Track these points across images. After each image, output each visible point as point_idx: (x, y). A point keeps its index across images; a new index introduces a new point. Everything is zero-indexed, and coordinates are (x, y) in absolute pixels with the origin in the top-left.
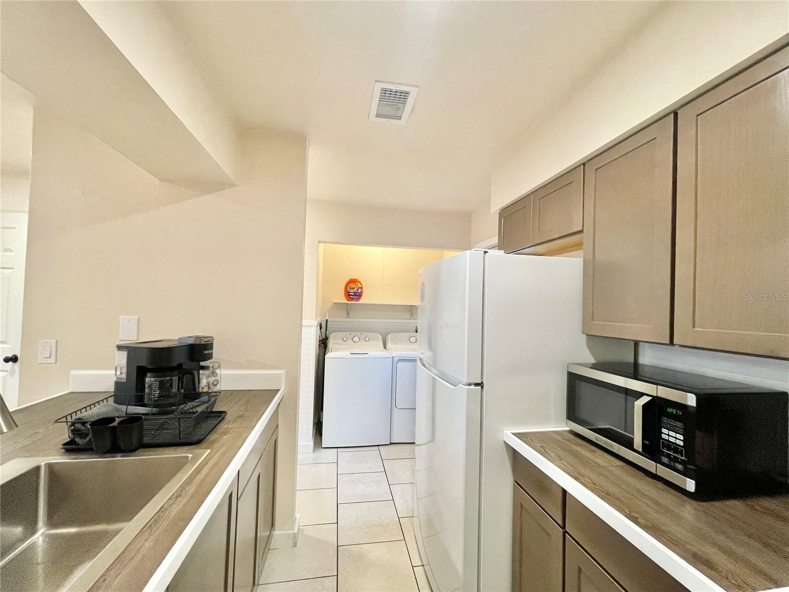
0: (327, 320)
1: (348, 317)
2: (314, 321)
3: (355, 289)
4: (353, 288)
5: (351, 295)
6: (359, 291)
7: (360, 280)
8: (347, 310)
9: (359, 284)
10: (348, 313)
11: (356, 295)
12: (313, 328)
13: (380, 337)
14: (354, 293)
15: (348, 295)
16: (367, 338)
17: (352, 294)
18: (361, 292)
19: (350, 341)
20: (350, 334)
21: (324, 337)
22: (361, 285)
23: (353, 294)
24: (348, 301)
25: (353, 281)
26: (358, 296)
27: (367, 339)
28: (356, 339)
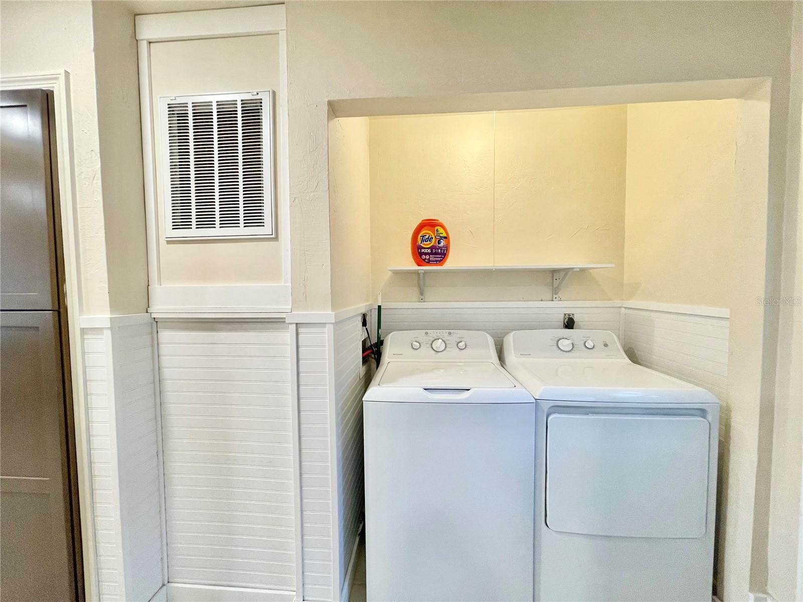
0: (379, 307)
1: (422, 300)
2: (330, 312)
3: (433, 240)
4: (430, 239)
5: (426, 254)
6: (442, 244)
7: (442, 220)
8: (420, 284)
9: (441, 230)
10: (422, 294)
11: (436, 254)
12: (326, 330)
13: (490, 341)
14: (431, 248)
15: (420, 255)
16: (463, 343)
17: (426, 251)
18: (447, 248)
19: (426, 350)
20: (427, 333)
21: (374, 340)
22: (447, 232)
23: (429, 251)
24: (419, 265)
25: (430, 224)
26: (439, 254)
27: (462, 345)
28: (439, 344)
